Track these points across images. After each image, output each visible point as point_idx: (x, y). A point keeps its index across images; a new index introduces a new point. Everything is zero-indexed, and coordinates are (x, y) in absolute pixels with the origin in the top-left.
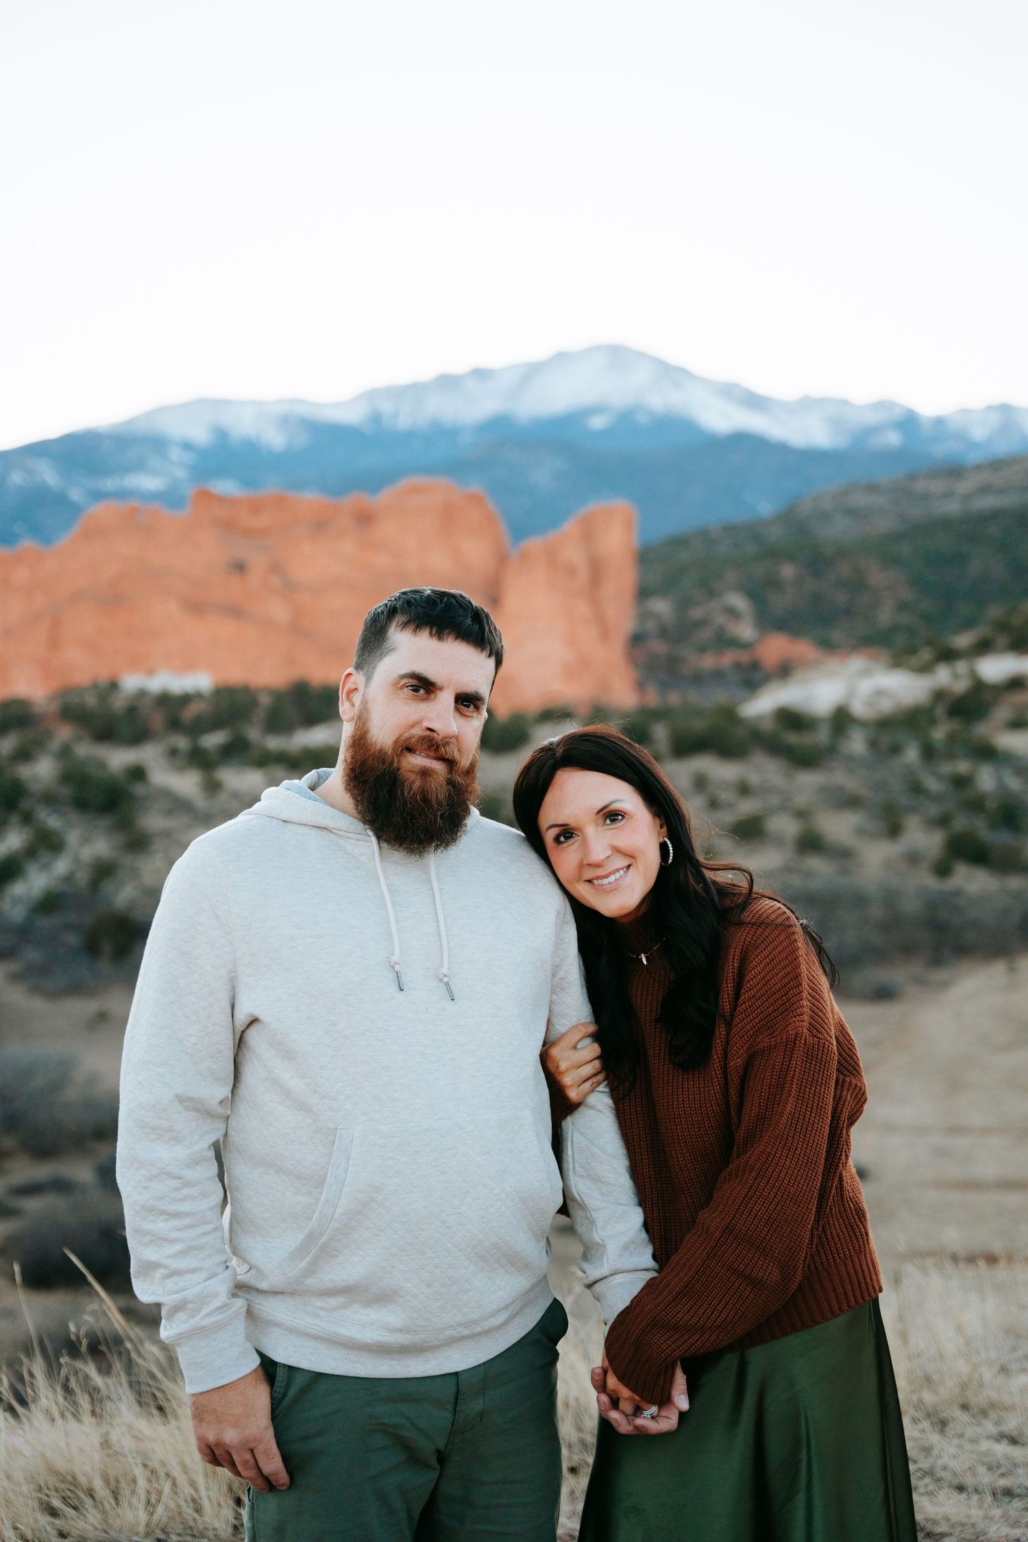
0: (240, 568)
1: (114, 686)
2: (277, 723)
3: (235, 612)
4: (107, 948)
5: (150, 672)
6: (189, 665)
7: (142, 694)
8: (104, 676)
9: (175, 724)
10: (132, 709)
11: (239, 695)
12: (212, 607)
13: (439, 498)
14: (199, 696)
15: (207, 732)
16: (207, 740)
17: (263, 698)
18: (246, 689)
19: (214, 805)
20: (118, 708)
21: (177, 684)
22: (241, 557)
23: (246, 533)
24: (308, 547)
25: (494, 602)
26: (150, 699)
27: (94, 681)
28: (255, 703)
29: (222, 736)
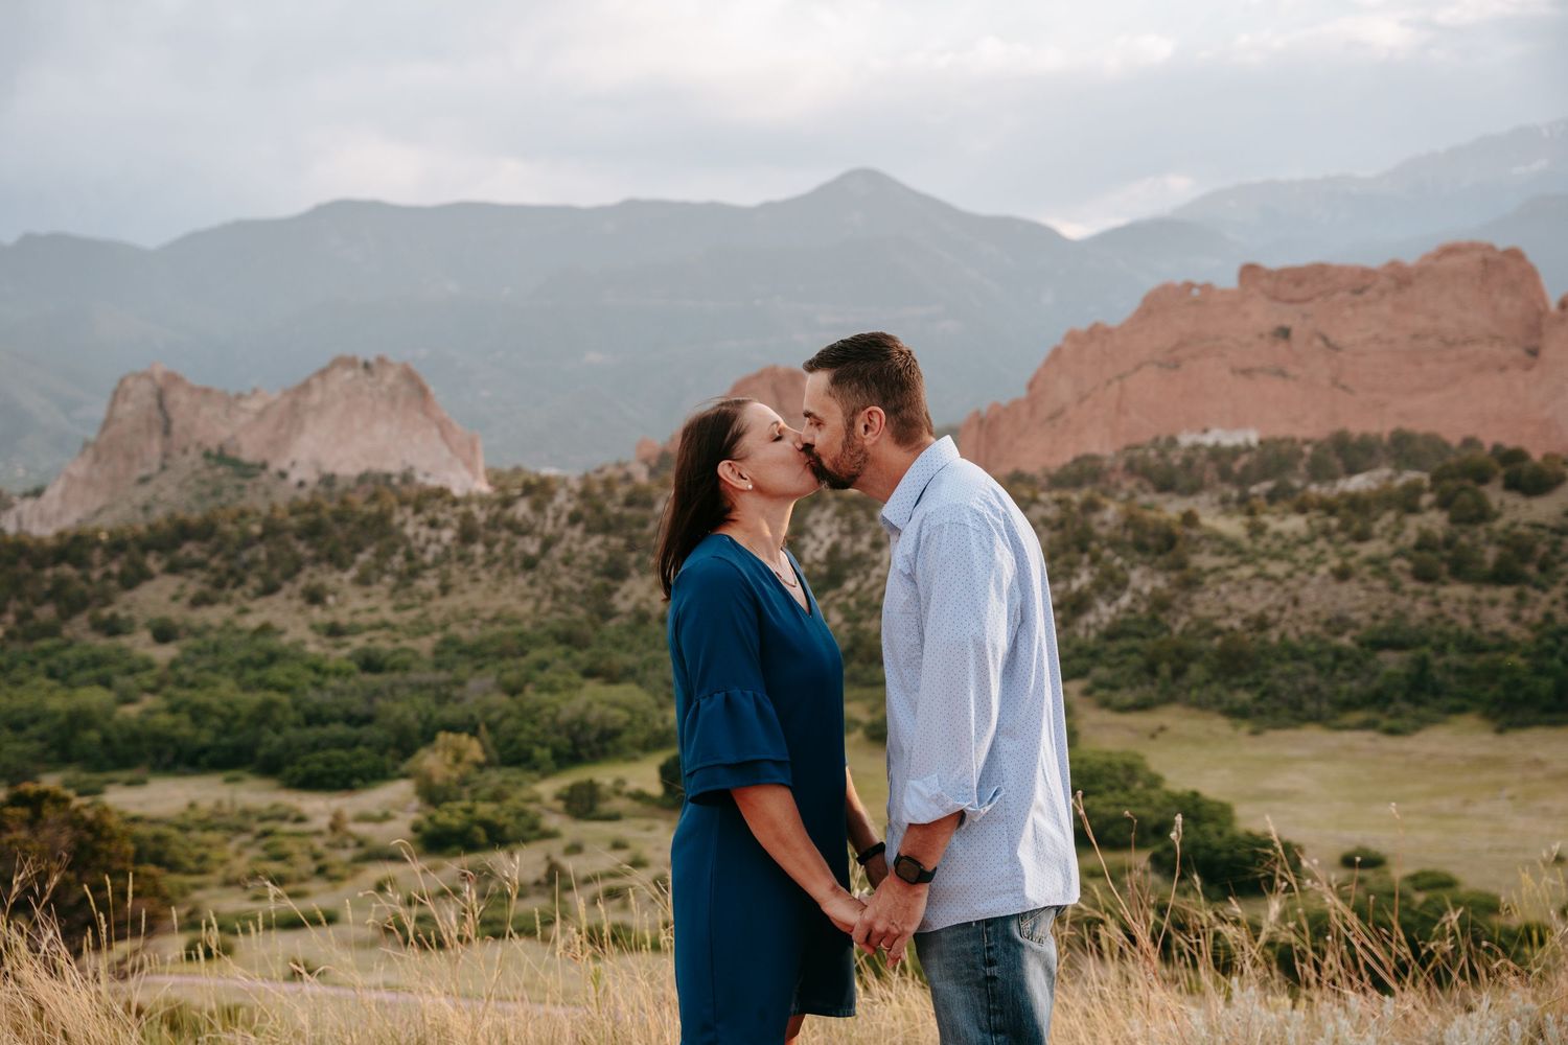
0: (1285, 334)
1: (1173, 442)
2: (1319, 472)
3: (1281, 374)
4: (1163, 669)
5: (1205, 431)
6: (1239, 424)
7: (1196, 447)
8: (1165, 433)
9: (1225, 475)
10: (1188, 463)
11: (1285, 447)
12: (1262, 370)
13: (1477, 256)
14: (1249, 449)
15: (1254, 482)
16: (1254, 490)
17: (1308, 449)
18: (1293, 441)
19: (1260, 547)
20: (1177, 462)
21: (1229, 439)
22: (1287, 323)
23: (1291, 301)
24: (1348, 312)
25: (1534, 352)
26: (1203, 453)
27: (1157, 439)
28: (1301, 455)
29: (1268, 485)
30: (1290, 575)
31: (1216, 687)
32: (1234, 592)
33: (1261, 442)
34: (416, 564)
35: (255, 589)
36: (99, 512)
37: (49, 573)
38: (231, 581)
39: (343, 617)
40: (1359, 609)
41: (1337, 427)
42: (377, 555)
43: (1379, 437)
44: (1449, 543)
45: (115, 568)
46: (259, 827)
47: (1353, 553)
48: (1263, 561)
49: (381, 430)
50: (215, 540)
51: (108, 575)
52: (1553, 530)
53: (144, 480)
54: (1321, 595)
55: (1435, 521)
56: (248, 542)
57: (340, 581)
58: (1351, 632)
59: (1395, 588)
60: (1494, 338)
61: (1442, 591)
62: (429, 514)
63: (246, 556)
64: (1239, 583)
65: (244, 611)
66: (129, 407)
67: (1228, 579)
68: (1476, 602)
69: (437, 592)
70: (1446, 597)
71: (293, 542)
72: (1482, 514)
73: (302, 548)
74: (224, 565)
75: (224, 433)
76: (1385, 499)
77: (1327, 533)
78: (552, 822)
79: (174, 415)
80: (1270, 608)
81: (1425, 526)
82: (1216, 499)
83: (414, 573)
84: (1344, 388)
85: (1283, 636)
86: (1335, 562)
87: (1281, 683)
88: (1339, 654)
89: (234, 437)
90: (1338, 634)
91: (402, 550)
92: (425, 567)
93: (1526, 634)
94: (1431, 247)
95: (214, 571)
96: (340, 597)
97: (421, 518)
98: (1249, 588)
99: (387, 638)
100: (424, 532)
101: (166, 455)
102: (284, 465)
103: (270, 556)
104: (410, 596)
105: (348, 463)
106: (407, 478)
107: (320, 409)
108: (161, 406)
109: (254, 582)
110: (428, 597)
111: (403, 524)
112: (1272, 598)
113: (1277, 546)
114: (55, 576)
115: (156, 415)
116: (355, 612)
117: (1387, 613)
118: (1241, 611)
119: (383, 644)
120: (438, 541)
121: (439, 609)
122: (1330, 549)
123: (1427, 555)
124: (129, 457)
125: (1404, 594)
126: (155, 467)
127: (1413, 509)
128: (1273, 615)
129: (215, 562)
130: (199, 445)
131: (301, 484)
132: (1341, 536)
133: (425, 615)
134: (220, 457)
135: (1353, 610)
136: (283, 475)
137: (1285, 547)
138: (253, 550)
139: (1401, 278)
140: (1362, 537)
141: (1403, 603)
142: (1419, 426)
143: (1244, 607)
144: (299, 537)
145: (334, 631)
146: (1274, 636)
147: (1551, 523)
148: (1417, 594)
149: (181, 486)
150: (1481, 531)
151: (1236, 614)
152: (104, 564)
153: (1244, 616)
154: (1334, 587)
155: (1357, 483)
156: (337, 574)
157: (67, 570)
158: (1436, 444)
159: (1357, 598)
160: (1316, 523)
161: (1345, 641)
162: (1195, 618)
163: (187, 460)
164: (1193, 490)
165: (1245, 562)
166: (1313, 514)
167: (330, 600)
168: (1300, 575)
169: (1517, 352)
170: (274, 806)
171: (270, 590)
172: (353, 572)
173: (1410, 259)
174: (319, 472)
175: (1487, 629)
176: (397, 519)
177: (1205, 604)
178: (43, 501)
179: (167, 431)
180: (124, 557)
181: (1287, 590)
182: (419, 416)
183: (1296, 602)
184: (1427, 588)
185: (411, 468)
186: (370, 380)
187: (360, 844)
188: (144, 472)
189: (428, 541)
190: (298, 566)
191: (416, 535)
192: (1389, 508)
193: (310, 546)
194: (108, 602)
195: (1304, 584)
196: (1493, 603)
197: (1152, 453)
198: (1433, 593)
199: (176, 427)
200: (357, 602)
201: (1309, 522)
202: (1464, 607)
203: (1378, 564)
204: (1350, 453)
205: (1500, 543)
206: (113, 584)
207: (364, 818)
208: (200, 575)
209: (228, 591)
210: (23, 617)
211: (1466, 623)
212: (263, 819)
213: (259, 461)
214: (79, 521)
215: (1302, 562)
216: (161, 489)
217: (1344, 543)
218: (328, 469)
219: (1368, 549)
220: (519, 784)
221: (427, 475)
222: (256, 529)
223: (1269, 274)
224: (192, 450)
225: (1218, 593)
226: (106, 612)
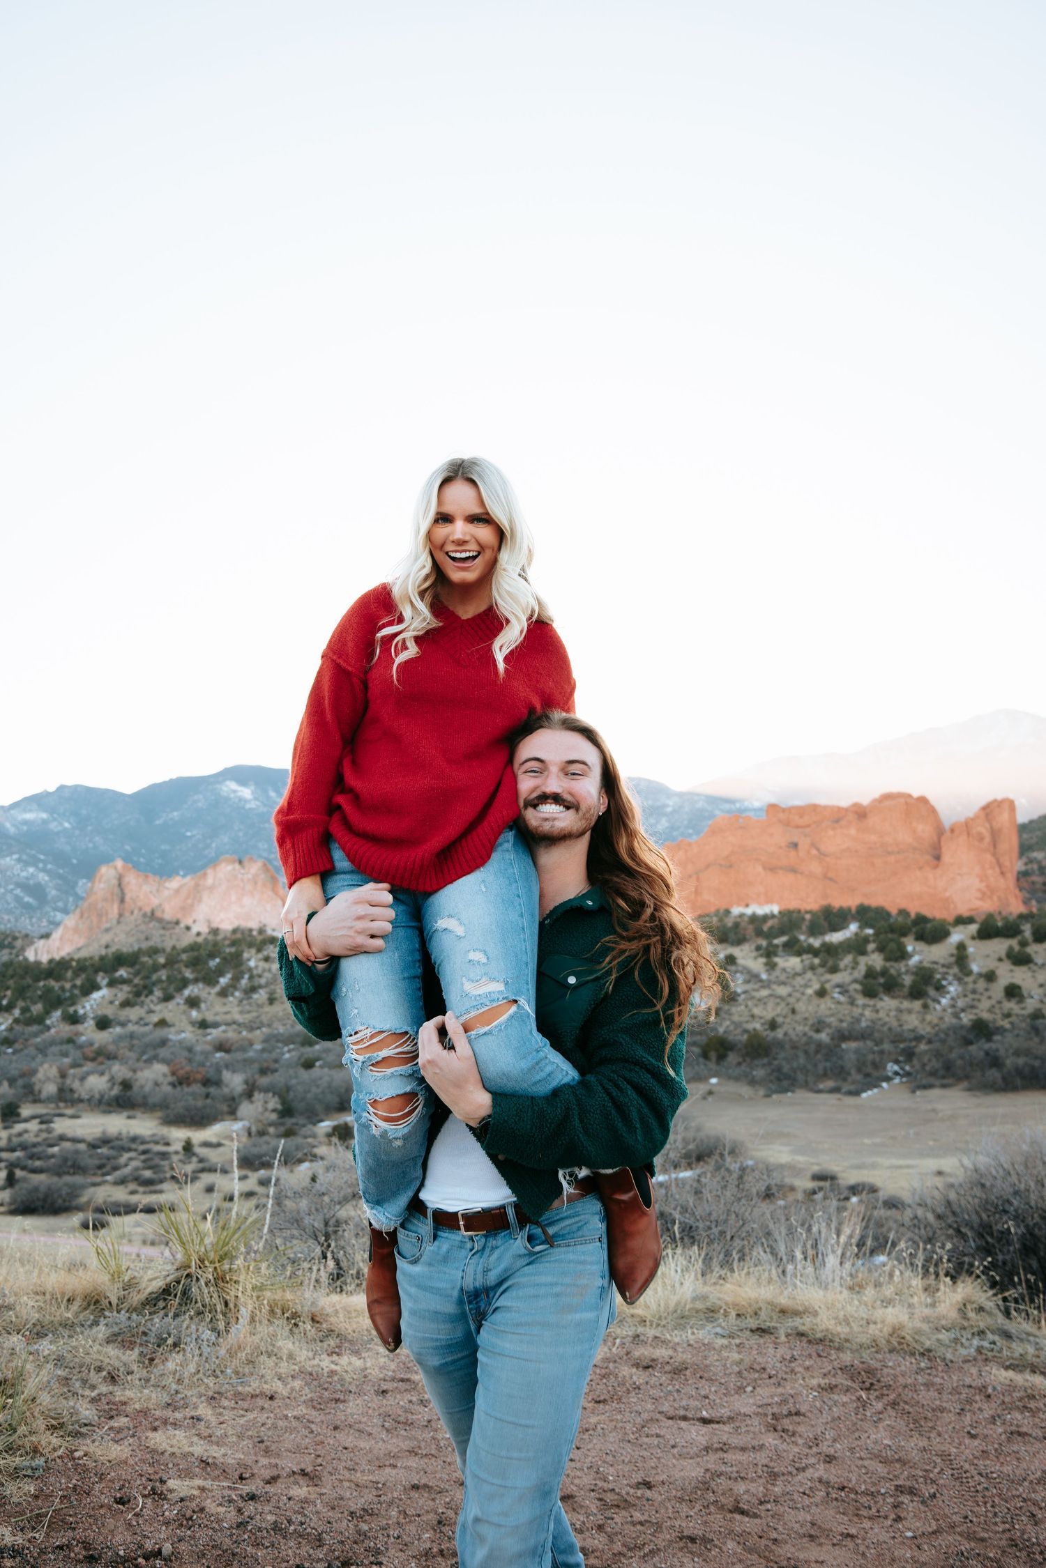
0: (795, 845)
1: (728, 912)
2: (814, 930)
3: (793, 870)
4: (713, 1055)
5: (747, 906)
6: (769, 901)
7: (742, 915)
8: (723, 907)
9: (759, 933)
10: (736, 925)
11: (795, 915)
12: (781, 868)
13: (902, 800)
14: (773, 916)
15: (776, 937)
16: (776, 941)
17: (808, 917)
18: (799, 911)
19: (773, 978)
20: (730, 924)
21: (761, 910)
22: (795, 839)
23: (797, 827)
24: (831, 833)
25: (938, 858)
26: (746, 919)
27: (718, 911)
28: (803, 919)
29: (784, 939)
30: (790, 995)
31: (744, 1067)
32: (756, 1005)
33: (780, 913)
34: (256, 984)
35: (159, 998)
36: (79, 949)
37: (41, 984)
38: (145, 992)
39: (210, 1017)
40: (832, 1015)
41: (824, 903)
42: (232, 979)
43: (850, 909)
44: (884, 972)
45: (78, 982)
46: (142, 1148)
47: (828, 981)
48: (774, 987)
49: (247, 901)
50: (137, 967)
51: (74, 986)
52: (943, 966)
53: (107, 930)
54: (809, 1008)
55: (876, 960)
56: (156, 968)
57: (209, 993)
58: (828, 1030)
59: (852, 1002)
60: (915, 849)
61: (880, 1004)
62: (265, 953)
63: (154, 977)
64: (759, 1000)
65: (151, 1012)
66: (102, 885)
67: (753, 998)
68: (900, 1011)
69: (267, 1002)
70: (882, 1008)
71: (184, 969)
72: (903, 955)
73: (188, 974)
74: (142, 982)
75: (155, 901)
76: (847, 947)
77: (812, 968)
78: (322, 1150)
79: (126, 891)
80: (778, 1015)
81: (870, 963)
82: (753, 947)
83: (254, 989)
84: (831, 879)
85: (786, 1034)
86: (817, 986)
87: (784, 1063)
88: (820, 1046)
89: (160, 905)
90: (818, 1031)
91: (247, 976)
92: (260, 987)
93: (928, 1029)
94: (877, 795)
95: (136, 986)
96: (209, 1003)
97: (260, 956)
98: (765, 1003)
99: (235, 1030)
100: (262, 964)
101: (121, 915)
102: (189, 922)
103: (169, 977)
104: (250, 1004)
105: (226, 922)
106: (261, 931)
107: (211, 889)
108: (120, 885)
109: (158, 993)
110: (260, 1006)
111: (249, 960)
112: (779, 1010)
113: (783, 977)
114: (44, 986)
115: (117, 890)
116: (216, 1014)
117: (849, 1019)
118: (761, 1018)
119: (231, 1034)
120: (270, 970)
121: (267, 1013)
122: (814, 978)
123: (871, 981)
124: (100, 916)
125: (857, 1006)
126: (114, 922)
127: (863, 952)
128: (780, 1020)
129: (136, 981)
130: (140, 909)
131: (198, 934)
132: (821, 970)
133: (258, 1017)
134: (152, 916)
135: (827, 1016)
136: (188, 928)
137: (788, 978)
138: (159, 973)
139: (860, 813)
140: (834, 970)
141: (857, 1011)
142: (874, 902)
143: (761, 1015)
144: (187, 966)
145: (203, 1025)
146: (779, 1034)
147: (942, 961)
148: (865, 1006)
149: (128, 934)
150: (902, 966)
151: (757, 1019)
152: (72, 980)
153: (762, 1021)
154: (816, 1001)
155: (836, 937)
156: (208, 989)
157: (52, 983)
158: (881, 913)
159: (830, 1009)
160: (807, 962)
161: (824, 1037)
162: (733, 1022)
163: (132, 918)
164: (739, 941)
165: (763, 987)
166: (805, 957)
167: (203, 1006)
168: (797, 995)
169: (928, 857)
170: (154, 1135)
171: (167, 998)
172: (217, 989)
173: (865, 801)
174: (209, 927)
175: (906, 1027)
176: (246, 955)
177: (738, 1012)
178: (50, 941)
179: (122, 901)
180: (83, 976)
181: (788, 1004)
182: (270, 893)
183: (794, 1011)
184: (871, 1002)
185: (265, 926)
186: (242, 871)
187: (201, 1161)
188: (108, 925)
189: (264, 971)
190: (185, 983)
191: (256, 967)
192: (849, 952)
193: (193, 972)
194: (73, 1004)
195: (798, 1000)
196: (910, 1011)
197: (715, 919)
198: (874, 1006)
199: (127, 899)
200: (219, 1008)
201: (802, 961)
202: (893, 1013)
203: (843, 988)
204: (832, 918)
205: (913, 973)
206: (76, 992)
207: (206, 1144)
208: (126, 988)
209: (142, 998)
210: (25, 1010)
211: (895, 1024)
212: (143, 1143)
213: (175, 920)
214: (69, 954)
215: (798, 988)
216: (116, 935)
217: (822, 975)
218: (215, 925)
219: (837, 978)
220: (304, 1126)
221: (274, 930)
222: (162, 960)
223: (784, 810)
224: (136, 912)
225: (746, 1006)
226: (71, 1010)
